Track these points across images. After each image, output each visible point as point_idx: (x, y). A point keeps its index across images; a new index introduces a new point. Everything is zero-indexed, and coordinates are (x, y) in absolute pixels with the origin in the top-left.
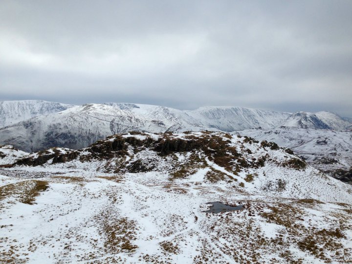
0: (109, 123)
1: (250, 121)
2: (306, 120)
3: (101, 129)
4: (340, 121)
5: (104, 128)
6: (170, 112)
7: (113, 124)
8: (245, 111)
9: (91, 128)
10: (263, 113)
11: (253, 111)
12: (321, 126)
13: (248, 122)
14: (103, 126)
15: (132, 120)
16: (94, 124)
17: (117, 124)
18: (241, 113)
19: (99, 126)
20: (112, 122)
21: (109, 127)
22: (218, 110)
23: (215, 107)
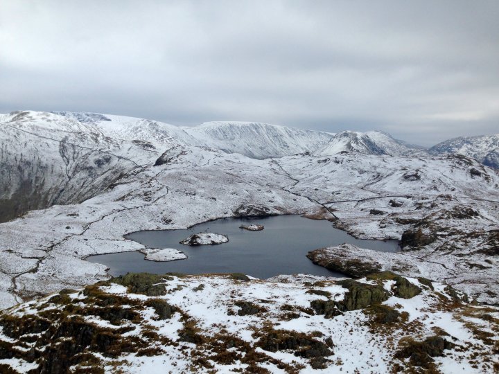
0: (58, 143)
1: (277, 143)
2: (357, 143)
3: (44, 153)
4: (394, 145)
5: (49, 152)
6: (160, 129)
7: (66, 145)
8: (269, 129)
9: (24, 151)
10: (294, 133)
11: (280, 129)
12: (377, 151)
13: (273, 145)
14: (47, 149)
15: (99, 139)
16: (30, 145)
17: (73, 146)
18: (263, 131)
19: (40, 149)
20: (64, 141)
21: (58, 149)
22: (231, 126)
23: (227, 123)
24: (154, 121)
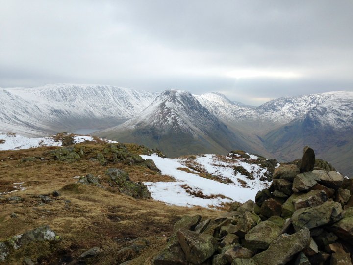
1: (122, 104)
8: (116, 92)
10: (141, 94)
11: (127, 91)
13: (118, 106)
18: (109, 93)
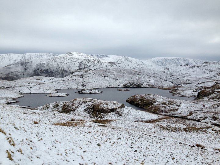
0: (79, 63)
3: (72, 67)
5: (75, 67)
6: (129, 60)
7: (81, 64)
9: (65, 66)
14: (74, 65)
15: (95, 62)
16: (68, 64)
17: (84, 64)
19: (71, 65)
20: (81, 63)
21: (78, 66)
22: (165, 59)
23: (163, 58)
24: (127, 57)
